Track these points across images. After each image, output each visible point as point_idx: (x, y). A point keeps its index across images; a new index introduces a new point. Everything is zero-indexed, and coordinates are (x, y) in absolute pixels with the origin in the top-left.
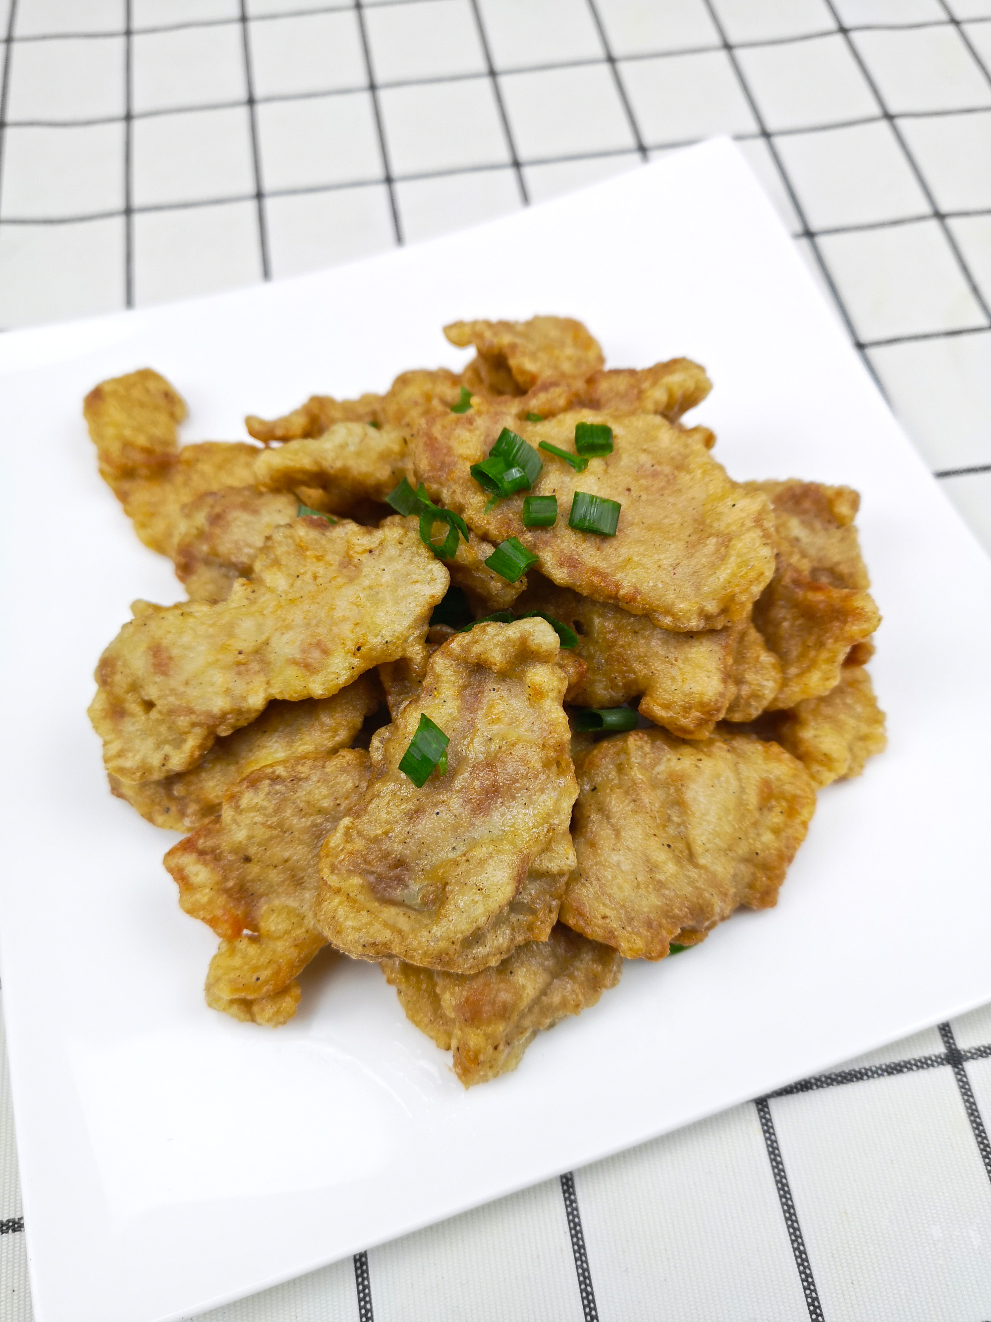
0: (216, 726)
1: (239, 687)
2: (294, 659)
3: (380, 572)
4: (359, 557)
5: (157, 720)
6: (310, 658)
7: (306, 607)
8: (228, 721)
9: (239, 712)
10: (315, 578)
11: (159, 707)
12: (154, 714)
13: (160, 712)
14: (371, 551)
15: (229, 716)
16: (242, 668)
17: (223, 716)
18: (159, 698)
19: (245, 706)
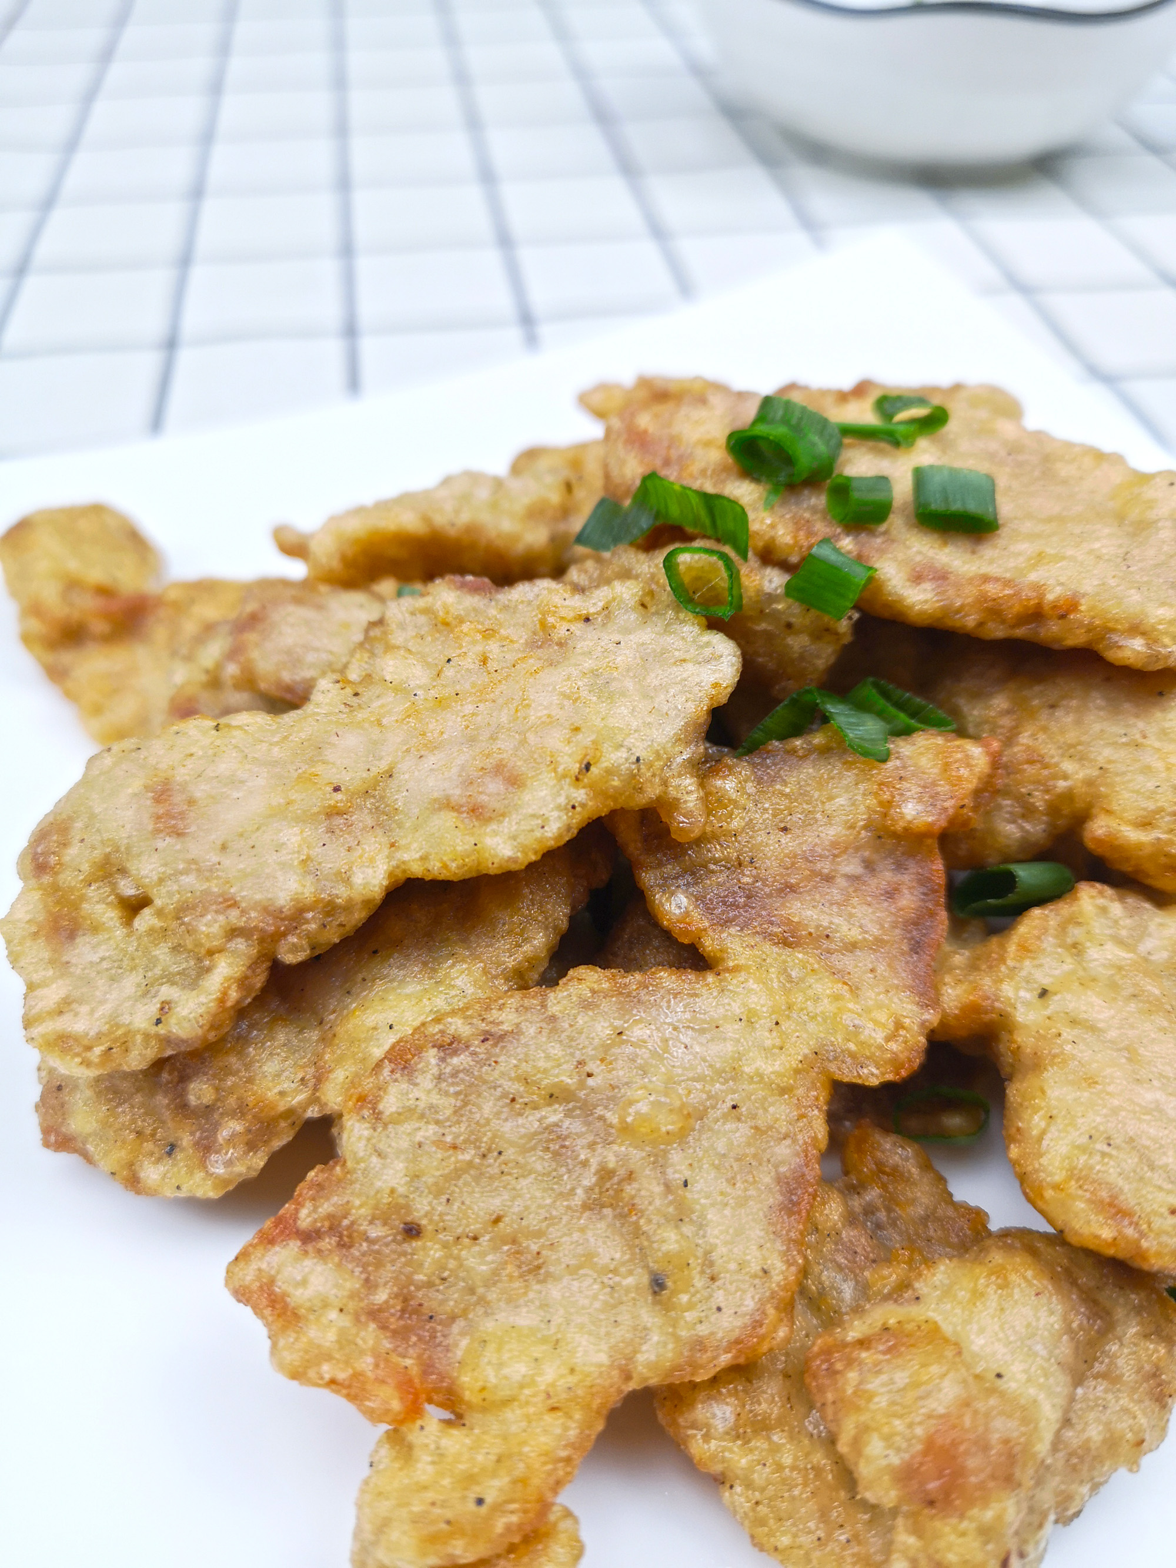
0: (278, 936)
1: (333, 858)
2: (448, 798)
3: (612, 646)
4: (565, 626)
5: (151, 931)
6: (481, 793)
7: (469, 708)
8: (304, 927)
9: (330, 908)
10: (484, 661)
11: (158, 902)
12: (145, 920)
13: (160, 913)
14: (587, 620)
15: (310, 915)
16: (339, 821)
17: (296, 916)
18: (161, 881)
19: (342, 893)
